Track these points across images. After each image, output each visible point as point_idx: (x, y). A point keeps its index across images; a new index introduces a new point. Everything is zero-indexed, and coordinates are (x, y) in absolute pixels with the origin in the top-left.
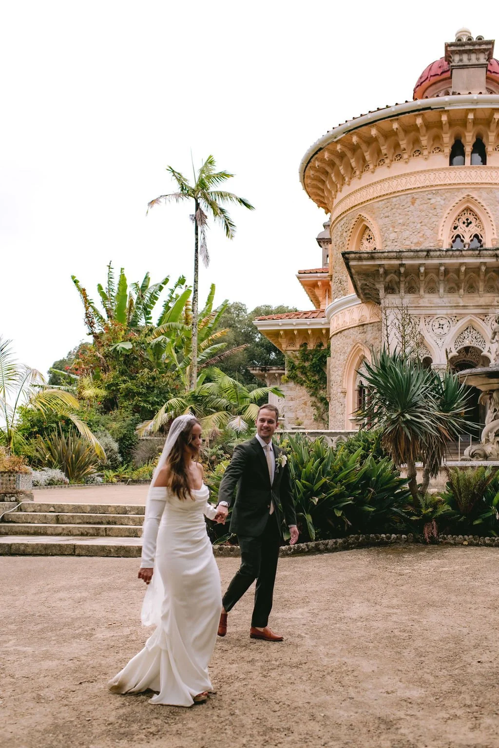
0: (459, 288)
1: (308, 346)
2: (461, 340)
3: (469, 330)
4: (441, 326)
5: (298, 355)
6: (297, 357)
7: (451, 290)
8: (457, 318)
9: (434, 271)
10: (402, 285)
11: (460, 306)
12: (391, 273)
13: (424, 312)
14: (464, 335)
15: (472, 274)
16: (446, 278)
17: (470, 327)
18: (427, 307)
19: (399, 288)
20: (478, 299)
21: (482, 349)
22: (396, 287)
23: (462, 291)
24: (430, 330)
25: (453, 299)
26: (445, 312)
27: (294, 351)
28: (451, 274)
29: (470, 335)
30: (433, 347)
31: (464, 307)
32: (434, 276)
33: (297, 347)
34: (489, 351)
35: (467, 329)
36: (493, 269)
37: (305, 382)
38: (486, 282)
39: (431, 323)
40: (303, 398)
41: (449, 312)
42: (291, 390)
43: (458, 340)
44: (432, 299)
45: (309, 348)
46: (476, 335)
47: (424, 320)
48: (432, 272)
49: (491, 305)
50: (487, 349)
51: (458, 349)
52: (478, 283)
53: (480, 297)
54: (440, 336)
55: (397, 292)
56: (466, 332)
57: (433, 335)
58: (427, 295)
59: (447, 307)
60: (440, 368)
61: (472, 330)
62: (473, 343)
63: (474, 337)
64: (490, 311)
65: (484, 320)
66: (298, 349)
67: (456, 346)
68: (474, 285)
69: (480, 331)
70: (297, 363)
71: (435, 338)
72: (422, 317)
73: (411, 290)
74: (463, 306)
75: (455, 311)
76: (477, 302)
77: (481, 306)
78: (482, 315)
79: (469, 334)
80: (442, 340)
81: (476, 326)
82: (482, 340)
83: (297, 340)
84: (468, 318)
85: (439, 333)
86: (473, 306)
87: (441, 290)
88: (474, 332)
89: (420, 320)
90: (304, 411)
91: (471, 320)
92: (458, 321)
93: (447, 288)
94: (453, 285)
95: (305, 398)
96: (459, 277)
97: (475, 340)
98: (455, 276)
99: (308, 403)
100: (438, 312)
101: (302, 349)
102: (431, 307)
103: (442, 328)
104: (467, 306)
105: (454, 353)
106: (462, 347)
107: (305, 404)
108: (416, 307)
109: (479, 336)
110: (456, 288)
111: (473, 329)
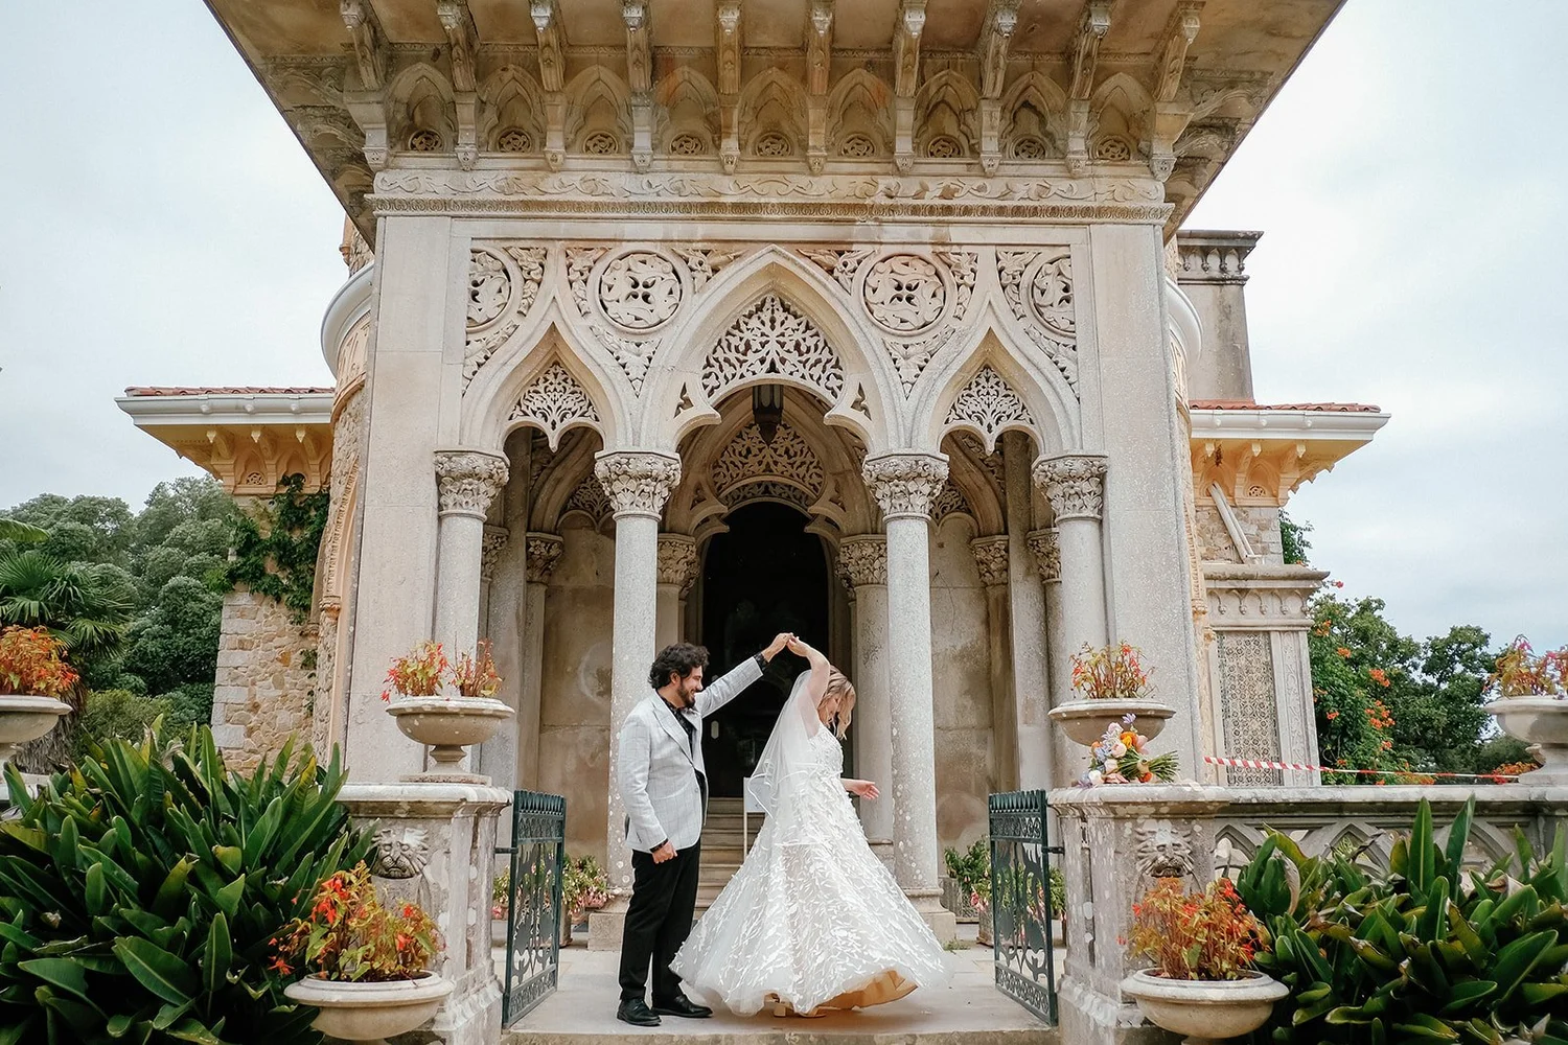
0: (719, 131)
1: (306, 484)
2: (732, 356)
3: (766, 316)
4: (641, 291)
5: (271, 509)
6: (269, 516)
7: (687, 144)
8: (715, 257)
9: (604, 53)
10: (466, 112)
11: (721, 206)
12: (418, 59)
13: (564, 229)
14: (747, 335)
15: (774, 74)
16: (663, 87)
17: (775, 300)
18: (579, 206)
19: (453, 127)
20: (804, 180)
21: (828, 395)
22: (440, 126)
23: (730, 145)
24: (591, 304)
25: (699, 178)
26: (657, 230)
27: (262, 497)
28: (682, 73)
29: (773, 335)
30: (601, 379)
31: (745, 211)
32: (608, 75)
33: (270, 485)
34: (856, 405)
35: (759, 309)
36: (866, 57)
37: (286, 590)
38: (837, 115)
39: (594, 278)
40: (277, 641)
41: (678, 230)
42: (242, 616)
43: (720, 354)
44: (599, 176)
45: (307, 490)
46: (798, 336)
47: (563, 261)
48: (599, 62)
49: (862, 207)
50: (849, 395)
51: (719, 395)
52: (804, 113)
53: (812, 174)
54: (638, 333)
55: (448, 143)
56: (754, 322)
57: (602, 328)
58: (577, 162)
59: (668, 207)
60: (632, 470)
61: (780, 316)
62: (788, 367)
63: (790, 346)
64: (855, 231)
65: (830, 271)
66: (272, 490)
67: (711, 381)
68: (786, 127)
69: (821, 318)
70: (266, 533)
71: (614, 339)
72: (555, 249)
73: (511, 136)
74: (736, 207)
75: (702, 230)
76: (800, 191)
77: (818, 207)
78: (823, 249)
79: (767, 329)
80: (646, 350)
81: (796, 295)
82: (826, 355)
83: (270, 466)
84: (758, 261)
85: (629, 320)
86: (784, 206)
87: (642, 141)
88: (792, 322)
89: (549, 262)
90: (279, 684)
91: (773, 271)
92: (715, 270)
93: (669, 139)
94: (698, 126)
95: (285, 640)
96: (715, 82)
97: (794, 357)
98: (702, 83)
99: (293, 657)
100: (629, 229)
101: (284, 490)
102: (597, 206)
103: (646, 298)
104: (757, 207)
105: (703, 408)
106: (736, 383)
107: (284, 659)
108: (526, 205)
109: (811, 342)
110: (708, 136)
111: (787, 309)
